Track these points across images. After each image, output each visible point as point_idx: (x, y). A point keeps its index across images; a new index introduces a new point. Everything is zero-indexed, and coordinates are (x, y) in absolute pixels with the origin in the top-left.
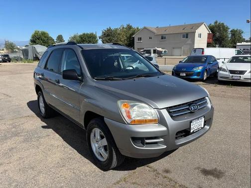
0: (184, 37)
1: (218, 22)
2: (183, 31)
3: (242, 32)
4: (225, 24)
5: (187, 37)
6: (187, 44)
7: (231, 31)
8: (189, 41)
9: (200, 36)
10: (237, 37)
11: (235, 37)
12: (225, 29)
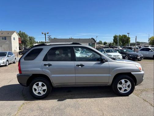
0: (3, 39)
1: (22, 32)
2: (2, 35)
3: (35, 38)
4: (25, 33)
5: (5, 39)
6: (7, 44)
7: (29, 37)
8: (7, 42)
9: (14, 39)
10: (32, 41)
11: (31, 41)
12: (26, 36)
